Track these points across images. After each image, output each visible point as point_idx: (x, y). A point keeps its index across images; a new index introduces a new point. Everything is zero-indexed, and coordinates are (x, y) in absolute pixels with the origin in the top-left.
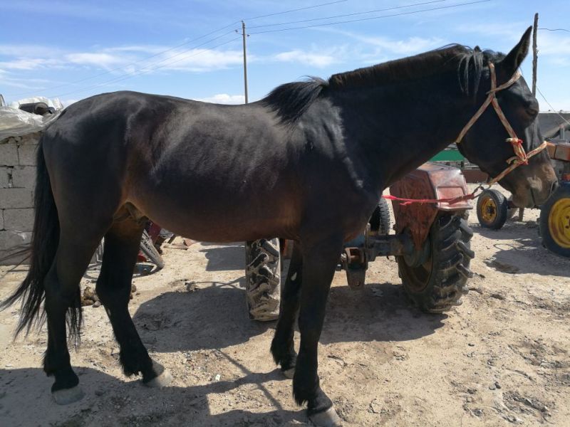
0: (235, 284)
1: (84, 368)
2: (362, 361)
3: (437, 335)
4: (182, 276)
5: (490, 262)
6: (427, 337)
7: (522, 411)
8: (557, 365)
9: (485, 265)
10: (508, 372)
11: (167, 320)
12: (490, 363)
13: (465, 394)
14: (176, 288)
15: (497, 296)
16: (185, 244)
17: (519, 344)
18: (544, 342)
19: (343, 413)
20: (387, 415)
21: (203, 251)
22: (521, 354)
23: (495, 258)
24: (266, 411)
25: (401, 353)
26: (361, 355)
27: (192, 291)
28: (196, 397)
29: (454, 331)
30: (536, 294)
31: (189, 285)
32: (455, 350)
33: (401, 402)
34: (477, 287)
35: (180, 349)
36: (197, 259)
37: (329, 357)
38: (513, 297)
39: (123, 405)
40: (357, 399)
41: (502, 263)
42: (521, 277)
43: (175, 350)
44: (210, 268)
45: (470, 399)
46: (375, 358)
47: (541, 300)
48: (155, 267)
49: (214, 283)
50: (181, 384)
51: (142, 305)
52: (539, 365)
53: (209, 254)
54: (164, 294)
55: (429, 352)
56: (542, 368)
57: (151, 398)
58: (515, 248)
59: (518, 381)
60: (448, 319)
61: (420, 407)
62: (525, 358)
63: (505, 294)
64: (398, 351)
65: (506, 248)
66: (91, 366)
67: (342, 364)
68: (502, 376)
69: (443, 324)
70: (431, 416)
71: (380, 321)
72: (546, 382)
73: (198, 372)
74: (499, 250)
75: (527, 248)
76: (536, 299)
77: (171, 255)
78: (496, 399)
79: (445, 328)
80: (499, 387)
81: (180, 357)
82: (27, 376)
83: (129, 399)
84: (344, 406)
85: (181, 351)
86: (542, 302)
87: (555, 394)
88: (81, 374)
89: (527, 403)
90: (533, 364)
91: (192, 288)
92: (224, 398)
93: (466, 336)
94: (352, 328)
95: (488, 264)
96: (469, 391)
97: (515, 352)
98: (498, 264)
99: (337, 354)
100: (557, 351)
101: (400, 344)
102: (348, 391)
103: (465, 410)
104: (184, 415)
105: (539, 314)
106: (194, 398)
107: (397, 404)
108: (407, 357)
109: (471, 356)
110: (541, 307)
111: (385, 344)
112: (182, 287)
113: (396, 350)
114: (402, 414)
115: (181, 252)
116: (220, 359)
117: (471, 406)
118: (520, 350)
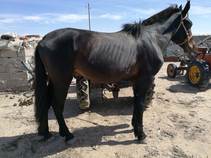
2: (116, 122)
5: (168, 89)
8: (181, 122)
9: (166, 90)
10: (164, 124)
12: (159, 122)
13: (147, 131)
15: (167, 100)
17: (170, 116)
18: (178, 115)
20: (120, 138)
22: (170, 119)
23: (170, 88)
26: (116, 120)
29: (149, 112)
30: (181, 99)
32: (148, 118)
33: (126, 135)
34: (161, 98)
37: (105, 121)
38: (172, 100)
40: (111, 134)
41: (172, 90)
42: (177, 94)
45: (149, 133)
46: (120, 121)
47: (182, 101)
50: (53, 130)
52: (175, 122)
58: (178, 84)
59: (167, 127)
60: (148, 108)
63: (170, 99)
65: (175, 84)
67: (108, 123)
68: (162, 126)
69: (146, 110)
72: (176, 127)
74: (172, 85)
75: (182, 84)
76: (180, 101)
78: (158, 133)
80: (159, 129)
81: (54, 121)
85: (54, 119)
86: (182, 102)
87: (178, 131)
89: (168, 134)
90: (173, 122)
93: (153, 113)
96: (150, 131)
97: (168, 118)
99: (108, 120)
100: (182, 117)
101: (129, 116)
105: (180, 106)
107: (124, 135)
109: (153, 120)
110: (181, 104)
111: (125, 116)
113: (128, 118)
114: (125, 138)
116: (68, 122)
117: (149, 135)
118: (170, 118)
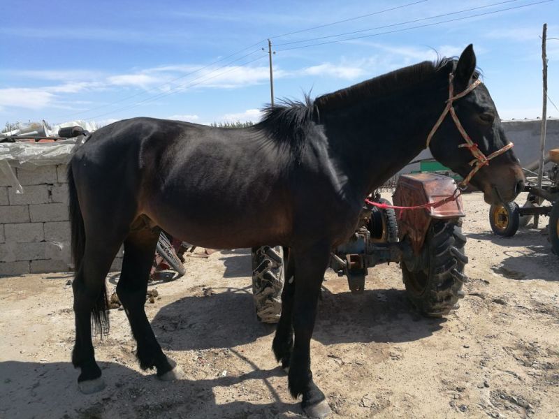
0: (248, 290)
1: (107, 363)
2: (359, 360)
3: (435, 337)
4: (200, 283)
5: (496, 268)
6: (424, 339)
7: (507, 408)
8: (548, 367)
9: (492, 271)
10: (498, 372)
11: (183, 322)
12: (483, 363)
13: (453, 392)
14: (194, 293)
15: (499, 301)
16: (206, 253)
17: (514, 346)
18: (538, 345)
19: (336, 407)
20: (376, 409)
21: (222, 259)
22: (514, 356)
23: (502, 265)
24: (265, 403)
25: (397, 353)
26: (359, 355)
27: (208, 296)
28: (203, 390)
29: (450, 334)
30: (539, 300)
31: (206, 291)
32: (450, 351)
33: (391, 398)
34: (480, 293)
35: (192, 348)
36: (216, 267)
37: (329, 356)
38: (515, 302)
39: (138, 395)
40: (350, 394)
41: (510, 270)
42: (526, 283)
43: (189, 348)
44: (227, 275)
45: (457, 397)
46: (372, 358)
47: (543, 304)
48: (177, 274)
49: (229, 289)
50: (191, 378)
51: (162, 309)
52: (530, 366)
53: (228, 262)
54: (183, 299)
55: (424, 353)
56: (534, 369)
57: (163, 390)
58: (525, 255)
59: (507, 380)
60: (448, 323)
61: (408, 403)
62: (517, 360)
63: (507, 299)
64: (394, 351)
65: (516, 255)
66: (113, 361)
67: (340, 363)
68: (492, 376)
69: (442, 327)
70: (418, 411)
71: (381, 324)
72: (534, 381)
73: (207, 368)
74: (508, 257)
75: (537, 254)
76: (538, 304)
77: (192, 263)
78: (483, 397)
79: (443, 331)
80: (487, 386)
81: (193, 354)
82: (58, 369)
83: (144, 390)
84: (337, 401)
85: (194, 350)
86: (543, 307)
87: (542, 393)
88: (104, 368)
89: (513, 401)
90: (524, 365)
91: (209, 294)
92: (228, 391)
93: (462, 338)
94: (354, 330)
95: (495, 271)
96: (458, 389)
97: (509, 354)
98: (505, 270)
99: (337, 354)
100: (550, 353)
101: (397, 345)
102: (343, 387)
103: (451, 406)
104: (192, 405)
105: (539, 318)
106: (202, 391)
107: (387, 399)
108: (403, 357)
109: (464, 357)
110: (542, 312)
111: (383, 345)
112: (200, 293)
113: (392, 350)
114: (390, 408)
115: (202, 261)
116: (229, 357)
117: (458, 403)
118: (514, 352)
